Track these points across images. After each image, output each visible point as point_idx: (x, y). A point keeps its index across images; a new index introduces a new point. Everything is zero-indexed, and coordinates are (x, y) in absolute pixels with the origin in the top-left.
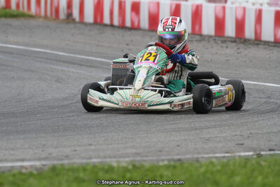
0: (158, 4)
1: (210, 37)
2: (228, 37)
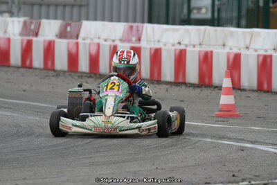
0: (9, 40)
1: (64, 72)
2: (82, 73)
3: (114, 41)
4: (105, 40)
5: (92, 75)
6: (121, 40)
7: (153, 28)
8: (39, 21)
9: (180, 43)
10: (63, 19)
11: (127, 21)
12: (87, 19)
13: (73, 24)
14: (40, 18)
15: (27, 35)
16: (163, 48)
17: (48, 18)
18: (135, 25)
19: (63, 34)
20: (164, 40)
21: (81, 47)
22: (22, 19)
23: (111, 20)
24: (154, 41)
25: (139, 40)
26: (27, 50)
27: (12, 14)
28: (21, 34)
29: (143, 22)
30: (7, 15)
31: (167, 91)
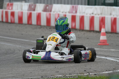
3: (66, 13)
4: (63, 12)
6: (69, 12)
7: (82, 7)
8: (35, 4)
9: (93, 13)
11: (71, 4)
12: (54, 3)
13: (49, 6)
15: (31, 10)
18: (74, 6)
19: (45, 10)
20: (86, 12)
22: (28, 4)
23: (65, 4)
25: (76, 12)
26: (30, 17)
28: (28, 10)
29: (78, 4)
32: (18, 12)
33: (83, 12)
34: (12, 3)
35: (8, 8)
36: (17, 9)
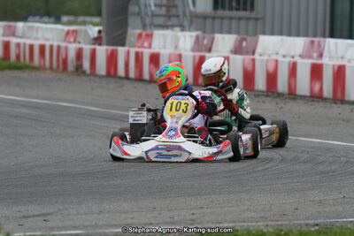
0: (180, 55)
2: (258, 91)
3: (293, 57)
4: (284, 56)
5: (270, 94)
6: (301, 56)
7: (336, 43)
8: (212, 36)
10: (238, 32)
11: (306, 35)
12: (264, 33)
13: (249, 38)
14: (213, 32)
15: (199, 51)
16: (347, 65)
17: (221, 32)
18: (316, 39)
19: (237, 50)
20: (348, 56)
21: (257, 64)
22: (194, 34)
23: (290, 35)
24: (338, 58)
25: (321, 56)
27: (183, 28)
28: (193, 50)
29: (324, 36)
30: (178, 29)
31: (352, 111)
32: (170, 55)
33: (340, 55)
34: (149, 32)
35: (139, 45)
36: (165, 48)
